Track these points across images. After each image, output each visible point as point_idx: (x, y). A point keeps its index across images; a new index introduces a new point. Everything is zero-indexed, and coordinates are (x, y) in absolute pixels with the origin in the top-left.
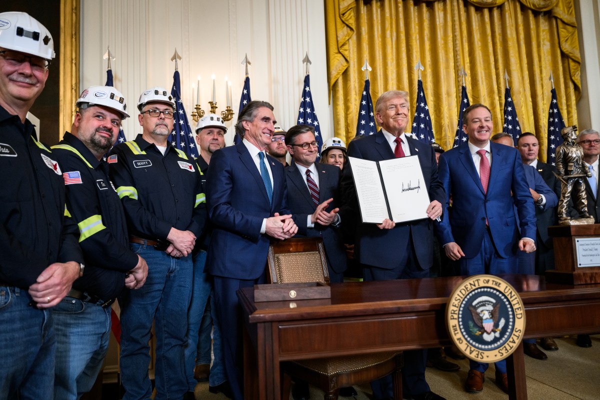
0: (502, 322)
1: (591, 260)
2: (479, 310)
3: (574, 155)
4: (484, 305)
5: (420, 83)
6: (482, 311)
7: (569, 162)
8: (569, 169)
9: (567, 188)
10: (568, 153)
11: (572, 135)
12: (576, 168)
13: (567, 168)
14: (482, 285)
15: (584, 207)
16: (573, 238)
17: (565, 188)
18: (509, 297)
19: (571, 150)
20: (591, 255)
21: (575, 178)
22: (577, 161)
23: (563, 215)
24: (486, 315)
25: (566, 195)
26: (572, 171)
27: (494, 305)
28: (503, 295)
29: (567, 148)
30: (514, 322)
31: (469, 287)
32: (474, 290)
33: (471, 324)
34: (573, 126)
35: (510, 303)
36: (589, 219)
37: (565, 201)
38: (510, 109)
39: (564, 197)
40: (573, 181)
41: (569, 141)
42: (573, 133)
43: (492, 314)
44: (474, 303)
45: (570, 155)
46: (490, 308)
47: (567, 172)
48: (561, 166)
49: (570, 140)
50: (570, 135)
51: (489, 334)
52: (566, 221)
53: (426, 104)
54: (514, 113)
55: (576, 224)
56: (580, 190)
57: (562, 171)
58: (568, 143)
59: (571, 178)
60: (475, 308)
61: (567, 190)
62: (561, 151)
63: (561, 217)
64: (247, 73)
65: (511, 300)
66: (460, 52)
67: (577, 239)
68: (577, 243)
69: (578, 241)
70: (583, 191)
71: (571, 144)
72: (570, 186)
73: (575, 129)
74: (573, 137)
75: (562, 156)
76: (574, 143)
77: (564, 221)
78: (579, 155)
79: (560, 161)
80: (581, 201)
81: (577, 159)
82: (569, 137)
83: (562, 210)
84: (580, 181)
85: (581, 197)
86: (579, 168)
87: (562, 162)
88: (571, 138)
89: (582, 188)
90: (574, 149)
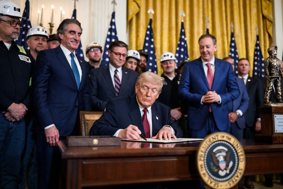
0: (231, 164)
2: (217, 155)
3: (275, 64)
4: (220, 152)
5: (182, 24)
6: (219, 156)
7: (272, 68)
8: (272, 72)
9: (270, 84)
10: (272, 63)
11: (274, 52)
12: (276, 72)
13: (271, 72)
14: (220, 138)
18: (236, 147)
21: (275, 78)
22: (277, 67)
23: (267, 100)
24: (221, 159)
25: (270, 88)
26: (274, 73)
27: (227, 152)
28: (232, 146)
29: (271, 59)
30: (238, 164)
31: (212, 140)
32: (215, 142)
33: (212, 164)
34: (275, 47)
35: (236, 152)
36: (282, 103)
37: (269, 92)
38: (233, 44)
39: (268, 89)
40: (274, 80)
41: (272, 56)
42: (275, 50)
43: (225, 158)
44: (215, 150)
45: (273, 64)
46: (224, 154)
47: (271, 74)
48: (267, 70)
49: (273, 55)
50: (273, 51)
51: (222, 171)
52: (269, 104)
53: (185, 37)
54: (235, 47)
55: (275, 106)
56: (278, 85)
57: (268, 73)
58: (272, 57)
59: (273, 78)
60: (215, 154)
61: (270, 85)
62: (268, 61)
63: (266, 101)
64: (75, 6)
65: (237, 149)
66: (206, 9)
67: (275, 115)
68: (275, 117)
69: (276, 116)
70: (279, 86)
71: (274, 57)
72: (272, 83)
73: (277, 48)
74: (275, 53)
75: (268, 64)
76: (275, 57)
77: (268, 104)
78: (278, 64)
79: (267, 67)
80: (278, 92)
81: (277, 66)
82: (273, 53)
83: (267, 97)
84: (278, 80)
85: (278, 90)
86: (278, 72)
87: (268, 68)
88: (274, 54)
89: (279, 84)
90: (275, 60)
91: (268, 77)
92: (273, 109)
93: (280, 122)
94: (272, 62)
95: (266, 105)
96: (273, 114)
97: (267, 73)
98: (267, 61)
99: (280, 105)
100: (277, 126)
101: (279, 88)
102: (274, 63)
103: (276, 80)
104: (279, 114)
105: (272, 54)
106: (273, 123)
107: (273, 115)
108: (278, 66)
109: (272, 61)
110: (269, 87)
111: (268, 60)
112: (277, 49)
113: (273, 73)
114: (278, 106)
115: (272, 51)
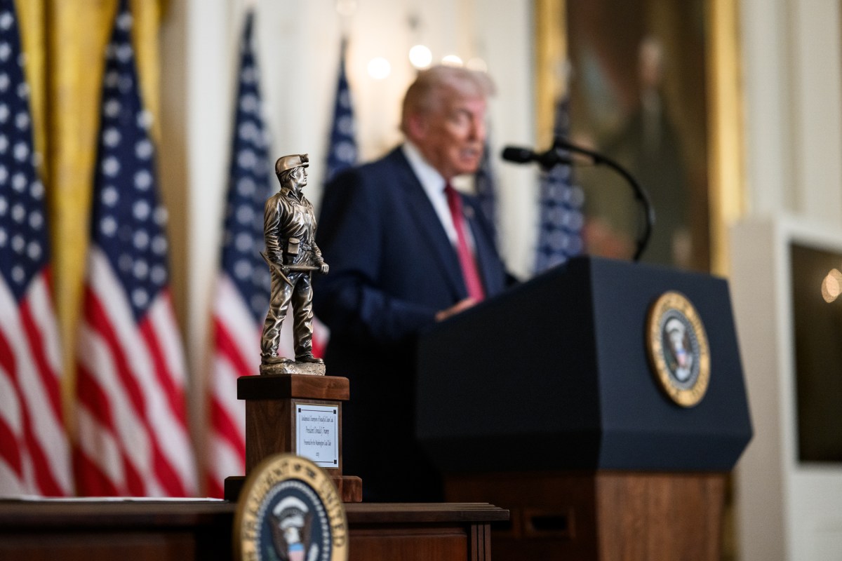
1: (318, 454)
2: (284, 525)
3: (302, 223)
4: (291, 516)
6: (288, 527)
7: (291, 235)
8: (291, 250)
9: (284, 293)
10: (292, 216)
11: (299, 176)
12: (303, 250)
13: (287, 249)
15: (307, 338)
16: (292, 403)
17: (281, 293)
19: (296, 209)
20: (319, 443)
21: (299, 271)
22: (305, 235)
23: (271, 353)
25: (281, 309)
26: (296, 255)
29: (289, 202)
34: (301, 157)
36: (317, 365)
37: (278, 321)
39: (277, 313)
40: (294, 279)
41: (292, 189)
42: (301, 170)
45: (295, 219)
47: (288, 258)
48: (277, 244)
49: (294, 185)
50: (295, 174)
52: (279, 366)
55: (297, 373)
56: (304, 300)
57: (279, 255)
58: (290, 193)
59: (292, 272)
61: (284, 297)
62: (278, 209)
63: (269, 356)
67: (298, 407)
68: (298, 414)
69: (300, 410)
70: (308, 304)
71: (296, 195)
72: (289, 291)
73: (305, 164)
74: (300, 181)
75: (278, 219)
76: (300, 195)
77: (274, 366)
78: (310, 222)
79: (274, 230)
80: (303, 324)
81: (306, 231)
82: (294, 179)
83: (270, 341)
84: (305, 280)
85: (303, 317)
86: (308, 250)
87: (276, 235)
88: (297, 183)
89: (309, 296)
90: (302, 208)
91: (281, 270)
92: (294, 384)
93: (310, 431)
94: (292, 212)
95: (268, 368)
96: (293, 401)
97: (276, 253)
98: (276, 206)
100: (302, 442)
101: (309, 308)
102: (299, 219)
103: (302, 278)
104: (310, 401)
105: (292, 180)
106: (292, 434)
107: (292, 406)
108: (309, 229)
109: (291, 208)
110: (279, 306)
111: (280, 207)
112: (307, 166)
113: (293, 253)
114: (306, 373)
115: (293, 172)
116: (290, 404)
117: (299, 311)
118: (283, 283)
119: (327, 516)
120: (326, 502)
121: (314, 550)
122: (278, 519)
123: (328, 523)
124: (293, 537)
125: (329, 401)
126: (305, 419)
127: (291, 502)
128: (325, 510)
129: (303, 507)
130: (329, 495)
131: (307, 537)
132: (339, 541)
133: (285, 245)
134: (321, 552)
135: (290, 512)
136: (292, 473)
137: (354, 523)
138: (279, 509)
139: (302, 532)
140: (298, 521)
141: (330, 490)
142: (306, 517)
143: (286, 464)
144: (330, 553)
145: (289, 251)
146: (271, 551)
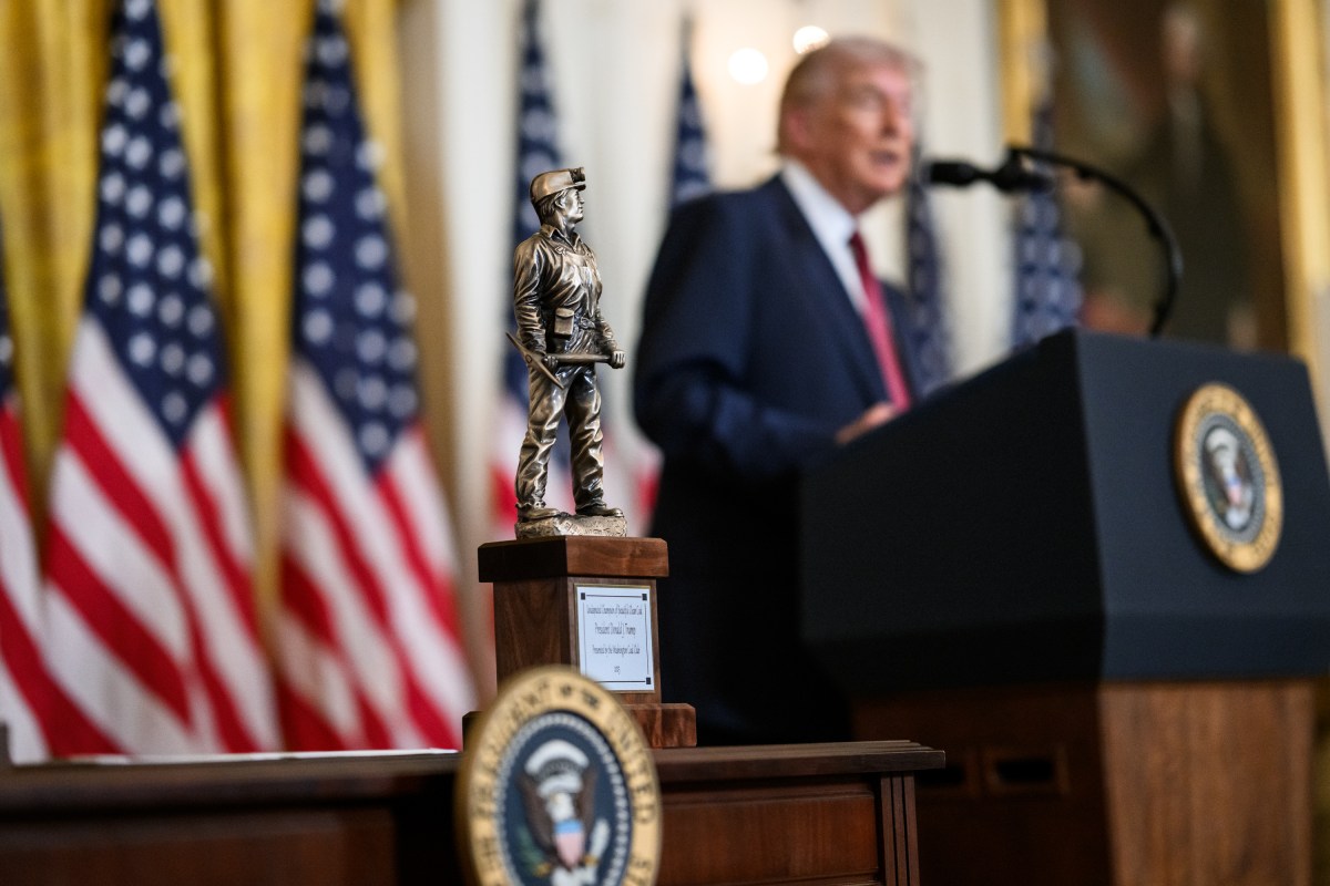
1: (617, 669)
3: (576, 282)
7: (560, 303)
8: (559, 329)
9: (550, 400)
10: (559, 272)
11: (570, 204)
12: (580, 327)
13: (553, 328)
15: (594, 476)
16: (570, 584)
17: (545, 401)
19: (566, 259)
20: (618, 651)
21: (576, 364)
22: (583, 303)
23: (533, 502)
25: (547, 428)
26: (568, 337)
29: (554, 251)
34: (572, 172)
36: (611, 519)
37: (543, 449)
39: (540, 435)
40: (568, 376)
41: (558, 227)
42: (573, 195)
45: (564, 277)
47: (555, 342)
48: (536, 319)
49: (562, 220)
50: (563, 201)
52: (546, 523)
55: (576, 534)
56: (586, 411)
57: (540, 338)
58: (556, 233)
59: (563, 364)
61: (550, 407)
62: (535, 261)
63: (529, 508)
67: (580, 590)
68: (580, 602)
69: (583, 596)
70: (594, 418)
71: (566, 236)
72: (559, 397)
73: (580, 183)
74: (573, 212)
75: (537, 278)
76: (573, 235)
77: (537, 524)
78: (592, 281)
79: (530, 297)
80: (586, 452)
81: (585, 295)
82: (560, 209)
83: (530, 482)
84: (587, 379)
85: (586, 440)
86: (589, 328)
87: (535, 303)
88: (566, 216)
89: (594, 405)
90: (576, 258)
91: (543, 362)
92: (572, 552)
93: (603, 630)
94: (558, 265)
95: (529, 527)
96: (571, 581)
97: (535, 333)
98: (532, 256)
99: (601, 528)
101: (595, 425)
102: (572, 276)
103: (581, 375)
104: (601, 580)
105: (558, 212)
106: (572, 637)
107: (570, 590)
108: (590, 292)
109: (558, 258)
110: (542, 423)
111: (539, 256)
112: (582, 188)
113: (563, 332)
114: (592, 534)
115: (559, 198)
116: (566, 586)
117: (578, 431)
118: (548, 385)
119: (621, 772)
120: (619, 747)
121: (601, 832)
122: (536, 780)
123: (625, 784)
124: (562, 809)
125: (634, 579)
126: (594, 611)
127: (557, 749)
128: (618, 761)
129: (579, 757)
130: (624, 737)
131: (589, 807)
132: (644, 814)
133: (549, 321)
134: (613, 834)
135: (556, 767)
136: (557, 701)
137: (671, 783)
138: (536, 763)
139: (578, 801)
140: (571, 782)
141: (626, 727)
142: (584, 774)
143: (545, 686)
144: (630, 834)
145: (557, 331)
146: (524, 836)
